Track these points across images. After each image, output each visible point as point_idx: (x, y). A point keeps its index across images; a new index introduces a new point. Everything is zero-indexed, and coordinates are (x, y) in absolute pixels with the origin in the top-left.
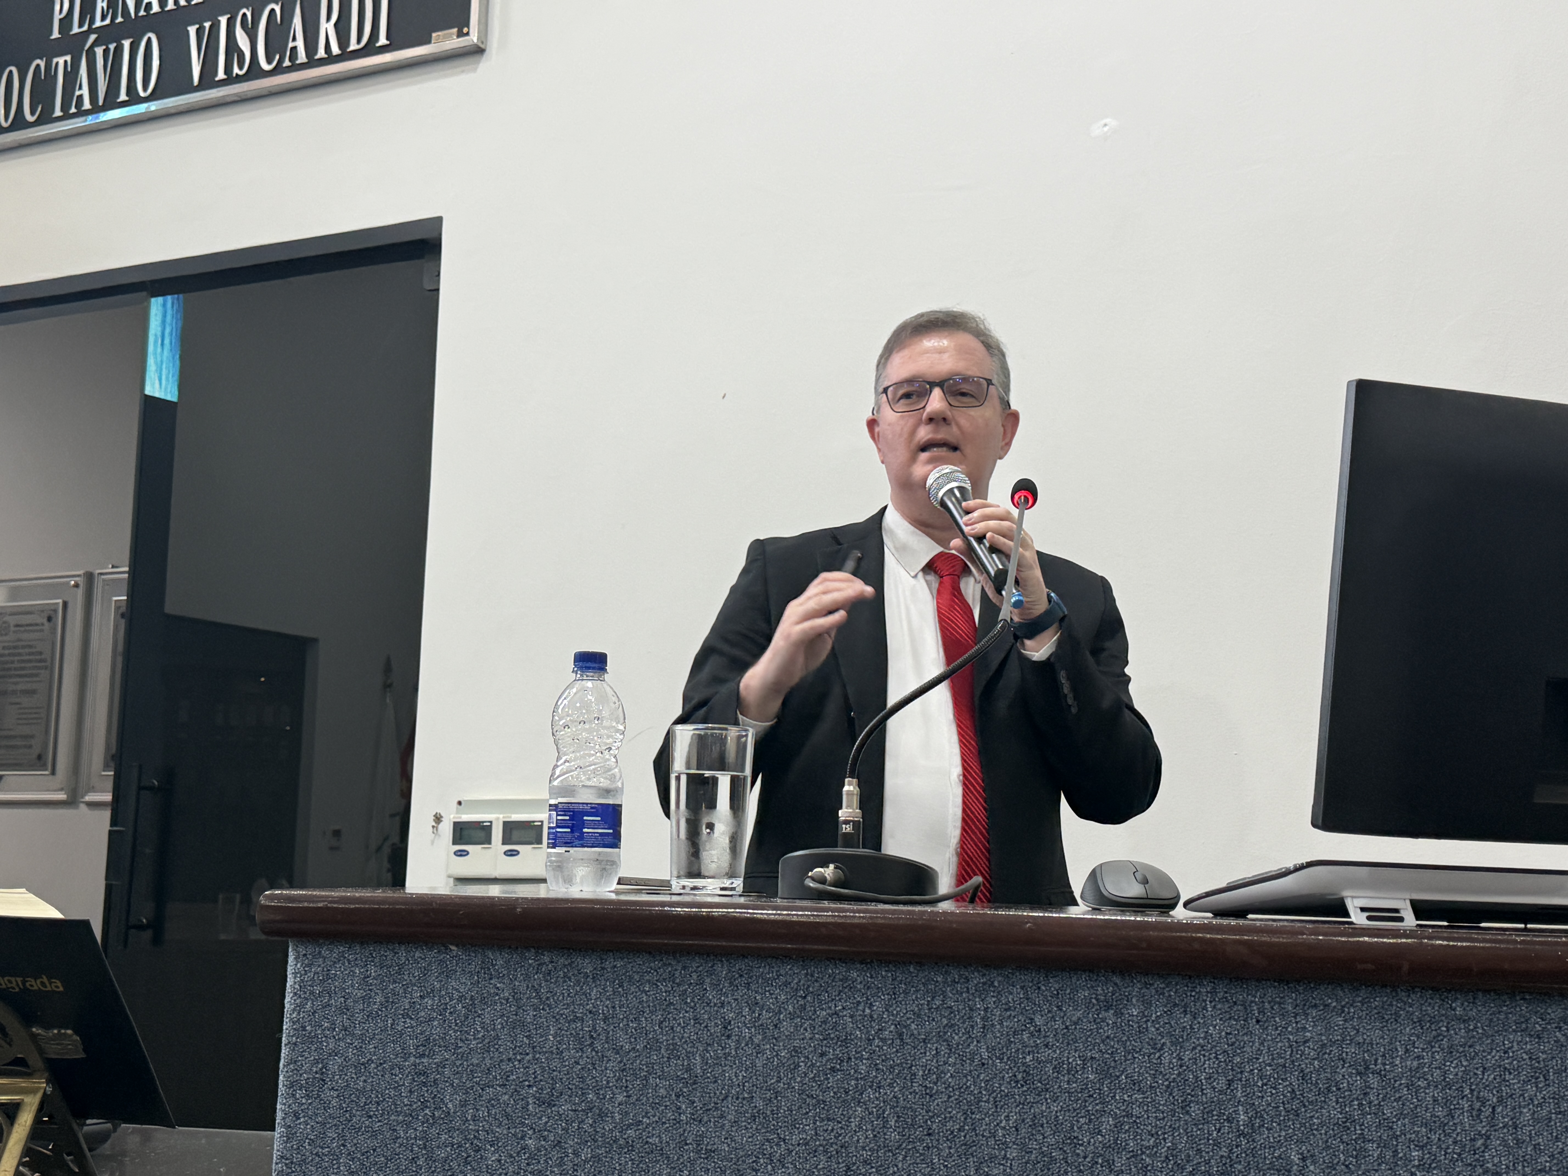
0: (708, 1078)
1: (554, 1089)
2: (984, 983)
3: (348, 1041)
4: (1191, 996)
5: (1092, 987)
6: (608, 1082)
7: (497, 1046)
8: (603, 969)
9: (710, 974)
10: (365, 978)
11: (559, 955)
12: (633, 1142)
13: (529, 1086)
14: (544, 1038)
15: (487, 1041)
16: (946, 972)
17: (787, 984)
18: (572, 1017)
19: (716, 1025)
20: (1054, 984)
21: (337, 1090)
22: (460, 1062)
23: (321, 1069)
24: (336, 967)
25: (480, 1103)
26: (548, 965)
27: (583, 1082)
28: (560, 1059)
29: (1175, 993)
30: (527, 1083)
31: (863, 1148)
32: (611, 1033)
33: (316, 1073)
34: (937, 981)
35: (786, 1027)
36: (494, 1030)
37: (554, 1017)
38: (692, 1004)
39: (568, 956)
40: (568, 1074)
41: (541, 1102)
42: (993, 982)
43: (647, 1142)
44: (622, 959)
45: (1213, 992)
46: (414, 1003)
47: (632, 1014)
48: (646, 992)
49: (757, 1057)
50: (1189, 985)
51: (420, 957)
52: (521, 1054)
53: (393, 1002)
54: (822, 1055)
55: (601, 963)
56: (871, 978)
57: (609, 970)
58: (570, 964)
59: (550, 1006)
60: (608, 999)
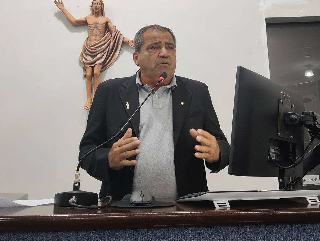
2: (131, 234)
4: (186, 232)
5: (160, 232)
16: (120, 231)
20: (150, 232)
29: (182, 232)
34: (117, 234)
42: (133, 233)
45: (192, 231)
50: (186, 229)
55: (9, 236)
56: (97, 235)
57: (11, 238)
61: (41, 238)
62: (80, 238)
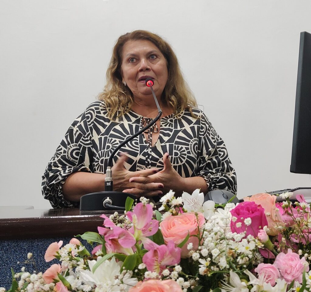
8: (32, 246)
11: (12, 242)
14: (5, 278)
18: (18, 268)
26: (7, 247)
39: (16, 242)
44: (41, 241)
58: (17, 246)
59: (7, 264)
60: (35, 259)
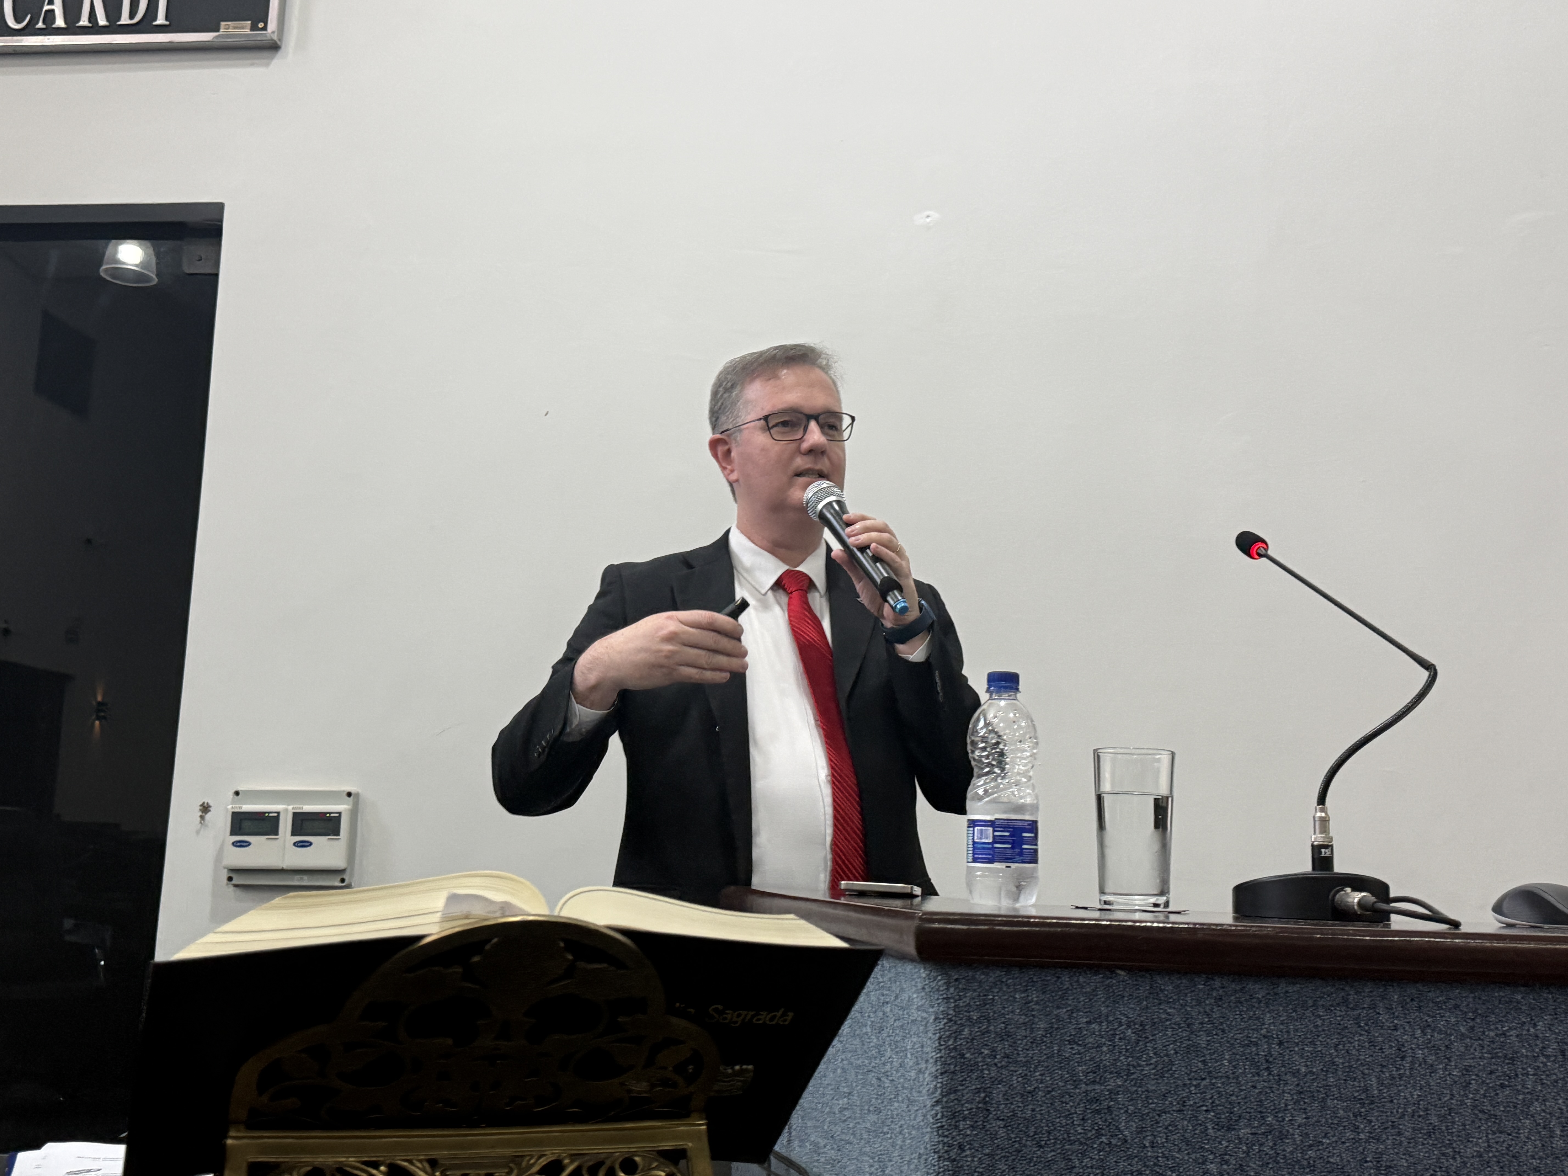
0: (1384, 1098)
1: (1232, 1113)
3: (1012, 1068)
6: (1286, 1105)
7: (1171, 1072)
8: (1276, 994)
9: (1383, 998)
10: (1026, 1003)
11: (1229, 980)
12: (1314, 1161)
13: (1206, 1111)
14: (1219, 1063)
15: (1160, 1067)
17: (1456, 1007)
18: (1246, 1042)
19: (1391, 1047)
21: (1003, 1120)
22: (1135, 1089)
23: (984, 1098)
24: (993, 992)
25: (1159, 1129)
26: (1218, 991)
27: (1261, 1106)
28: (1237, 1083)
30: (1204, 1108)
31: (1533, 1157)
32: (1287, 1057)
33: (979, 1103)
35: (1458, 1047)
36: (1167, 1055)
37: (1228, 1042)
38: (1367, 1028)
39: (1240, 981)
40: (1245, 1098)
41: (1218, 1126)
43: (1328, 1162)
44: (1294, 984)
46: (1080, 1028)
47: (1307, 1038)
48: (1319, 1016)
49: (1430, 1076)
51: (1085, 982)
52: (1196, 1079)
53: (1057, 1029)
54: (1491, 1073)
55: (1274, 988)
56: (1534, 999)
57: (1282, 995)
58: (1242, 990)
59: (1223, 1031)
60: (1282, 1024)
61: (1368, 1000)
62: (1484, 1007)
